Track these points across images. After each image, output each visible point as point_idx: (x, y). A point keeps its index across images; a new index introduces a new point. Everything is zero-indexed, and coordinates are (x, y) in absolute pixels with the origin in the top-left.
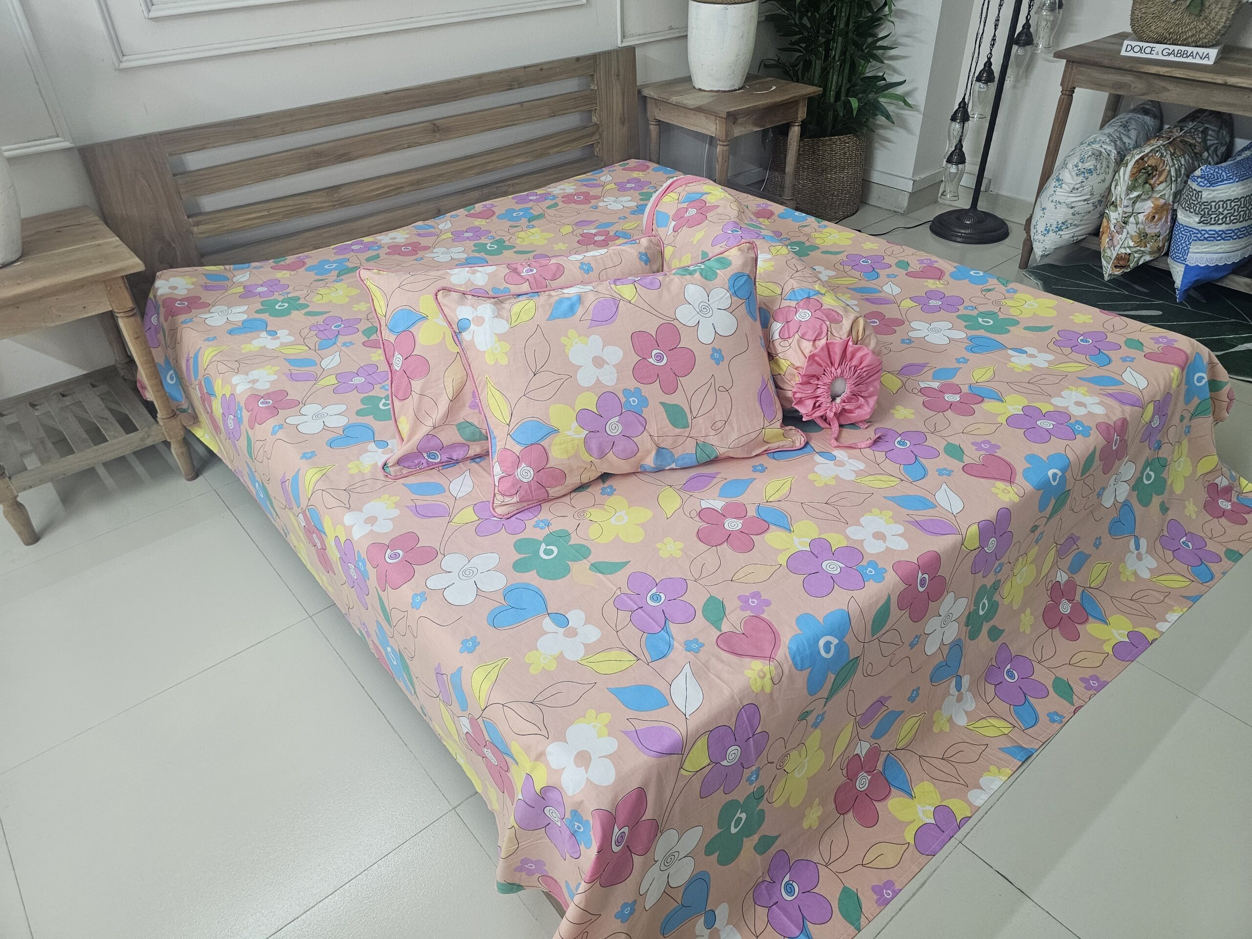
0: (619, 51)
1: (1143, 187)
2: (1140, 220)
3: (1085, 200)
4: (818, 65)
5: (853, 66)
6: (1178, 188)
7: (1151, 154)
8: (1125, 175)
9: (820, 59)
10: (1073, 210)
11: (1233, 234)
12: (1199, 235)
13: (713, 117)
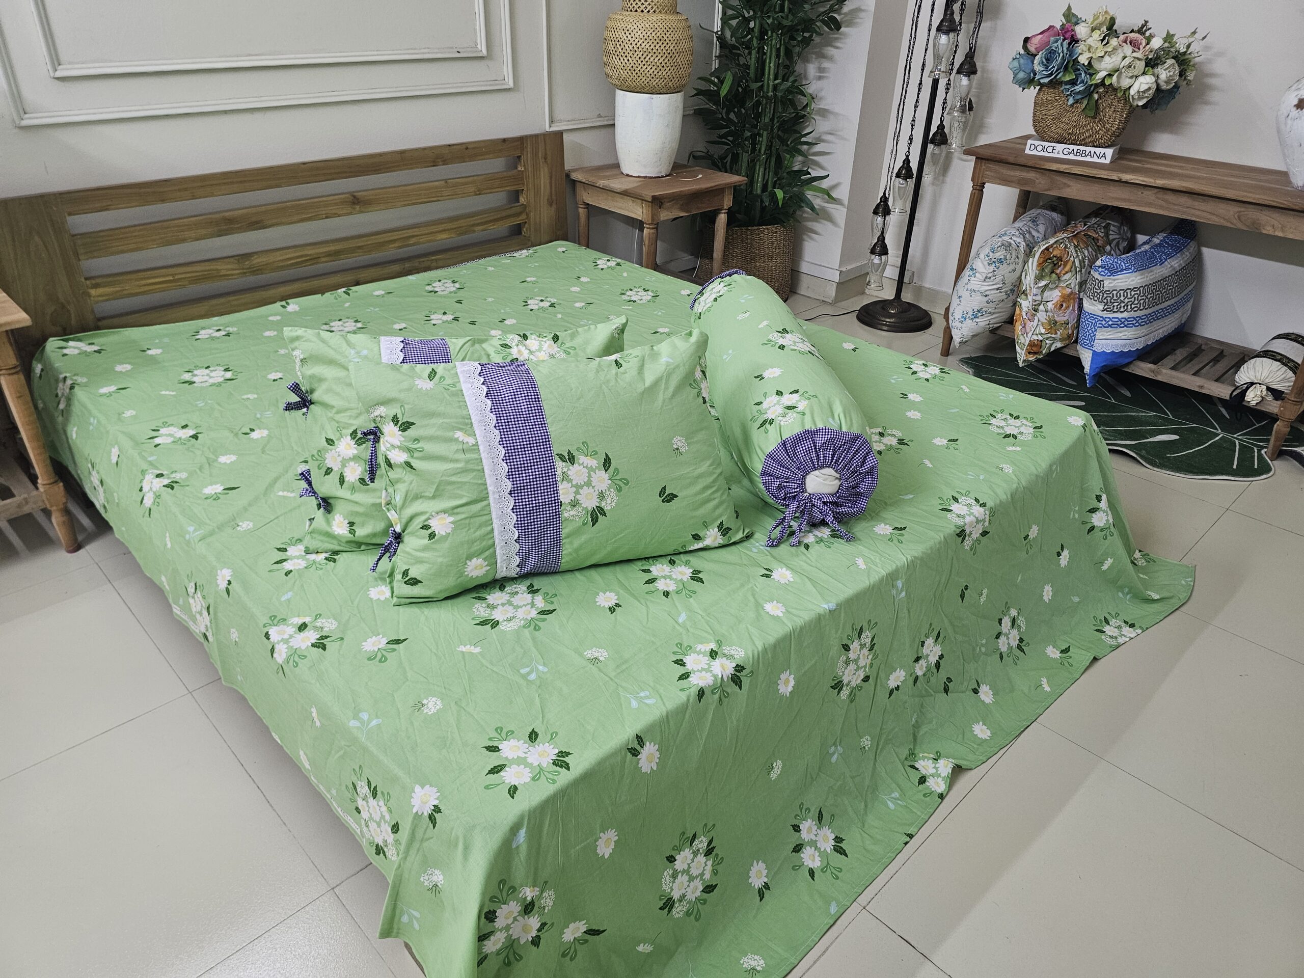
0: (546, 136)
1: (1050, 277)
2: (1049, 308)
3: (998, 289)
4: (745, 158)
5: (779, 160)
6: (1083, 279)
7: (1055, 246)
8: (1033, 264)
9: (747, 152)
10: (987, 298)
11: (1135, 322)
12: (1104, 323)
13: (640, 201)
